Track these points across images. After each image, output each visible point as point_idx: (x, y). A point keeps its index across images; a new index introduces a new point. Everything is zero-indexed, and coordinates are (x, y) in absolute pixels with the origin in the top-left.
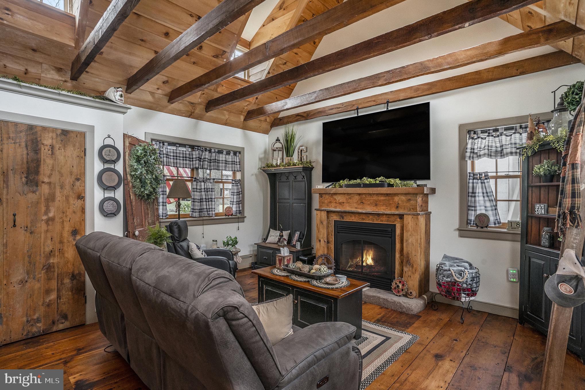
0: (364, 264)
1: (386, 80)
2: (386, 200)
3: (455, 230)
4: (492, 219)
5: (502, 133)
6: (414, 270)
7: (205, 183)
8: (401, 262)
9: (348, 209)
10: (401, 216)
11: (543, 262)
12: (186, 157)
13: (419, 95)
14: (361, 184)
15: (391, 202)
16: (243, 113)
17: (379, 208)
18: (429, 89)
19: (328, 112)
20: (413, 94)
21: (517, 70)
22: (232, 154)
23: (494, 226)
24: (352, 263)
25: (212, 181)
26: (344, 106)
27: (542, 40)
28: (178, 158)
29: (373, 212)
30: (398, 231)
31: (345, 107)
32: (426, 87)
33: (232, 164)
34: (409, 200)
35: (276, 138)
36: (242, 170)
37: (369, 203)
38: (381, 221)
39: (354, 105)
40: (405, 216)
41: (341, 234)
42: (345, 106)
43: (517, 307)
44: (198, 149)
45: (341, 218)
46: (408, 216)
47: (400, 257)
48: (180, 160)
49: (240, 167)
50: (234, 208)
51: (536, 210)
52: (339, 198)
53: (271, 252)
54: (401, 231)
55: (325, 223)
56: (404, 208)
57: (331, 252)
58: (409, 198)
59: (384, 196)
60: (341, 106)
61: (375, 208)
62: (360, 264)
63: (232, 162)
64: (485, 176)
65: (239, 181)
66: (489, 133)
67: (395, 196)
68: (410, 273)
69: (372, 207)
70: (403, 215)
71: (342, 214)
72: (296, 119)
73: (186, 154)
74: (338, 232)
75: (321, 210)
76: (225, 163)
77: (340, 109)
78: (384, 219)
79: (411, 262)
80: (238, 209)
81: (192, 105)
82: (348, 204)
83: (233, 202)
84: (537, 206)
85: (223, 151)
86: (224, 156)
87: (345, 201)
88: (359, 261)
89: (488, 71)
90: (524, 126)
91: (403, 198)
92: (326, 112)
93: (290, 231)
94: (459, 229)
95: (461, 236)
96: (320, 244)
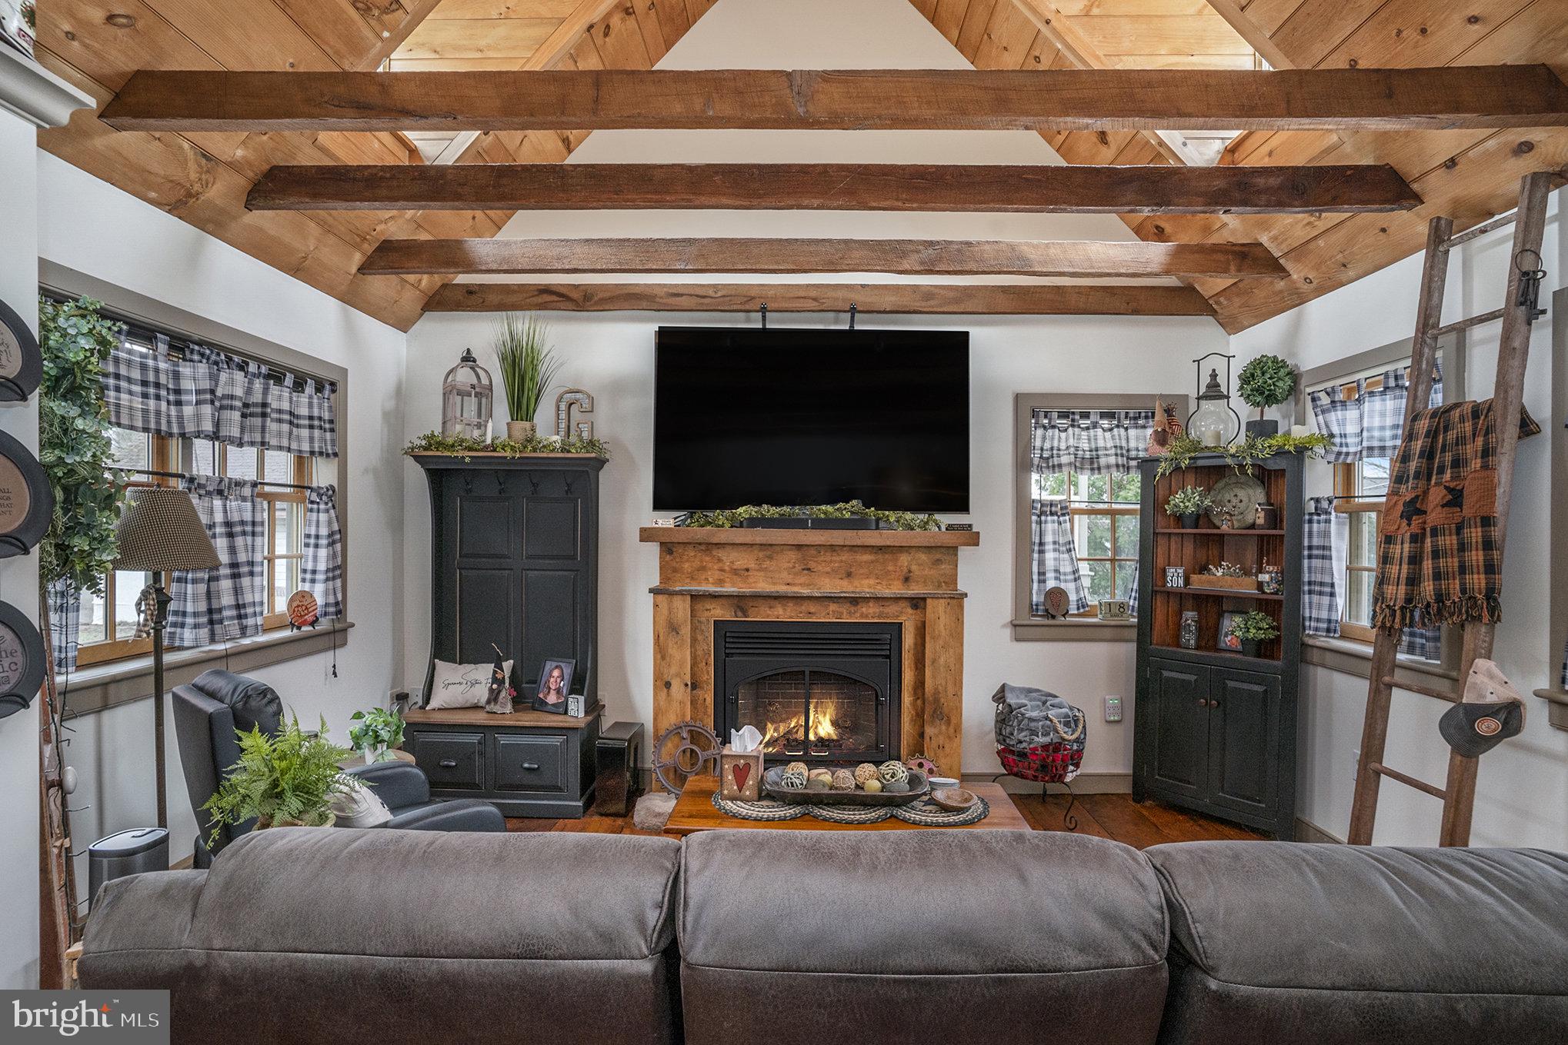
0: (812, 737)
1: (922, 263)
2: (877, 561)
3: (1004, 626)
4: (1073, 597)
5: (1097, 422)
6: (951, 730)
7: (226, 498)
8: (917, 715)
9: (763, 586)
10: (918, 603)
11: (1193, 678)
12: (157, 385)
13: (935, 309)
14: (807, 520)
15: (890, 568)
16: (366, 246)
17: (856, 583)
18: (957, 301)
19: (665, 301)
20: (918, 304)
21: (1128, 303)
22: (310, 389)
23: (1076, 612)
24: (776, 734)
25: (247, 491)
26: (719, 294)
27: (1233, 268)
28: (123, 384)
29: (845, 595)
30: (909, 640)
31: (722, 299)
32: (951, 294)
33: (311, 427)
34: (938, 562)
35: (460, 353)
36: (337, 454)
37: (828, 569)
38: (862, 616)
39: (753, 298)
40: (929, 601)
41: (735, 658)
42: (724, 296)
43: (1131, 772)
44: (202, 355)
45: (740, 614)
46: (936, 601)
47: (914, 704)
48: (130, 393)
49: (333, 441)
50: (319, 593)
51: (1168, 579)
52: (729, 558)
53: (474, 739)
54: (916, 638)
55: (686, 631)
56: (925, 582)
57: (705, 713)
58: (938, 556)
59: (871, 553)
60: (711, 293)
61: (845, 583)
62: (801, 735)
63: (311, 418)
64: (1062, 508)
65: (330, 492)
66: (1073, 420)
67: (901, 552)
68: (941, 740)
69: (838, 582)
70: (924, 599)
71: (740, 601)
72: (535, 300)
73: (157, 370)
74: (727, 655)
75: (672, 594)
76: (291, 423)
77: (706, 301)
78: (871, 611)
79: (946, 710)
80: (331, 600)
81: (204, 161)
82: (762, 574)
83: (314, 572)
84: (1171, 571)
85: (285, 375)
86: (286, 394)
87: (752, 565)
88: (794, 727)
89: (1078, 293)
90: (1132, 415)
91: (923, 557)
92: (658, 300)
93: (512, 661)
94: (1014, 622)
95: (1018, 639)
96: (668, 694)
